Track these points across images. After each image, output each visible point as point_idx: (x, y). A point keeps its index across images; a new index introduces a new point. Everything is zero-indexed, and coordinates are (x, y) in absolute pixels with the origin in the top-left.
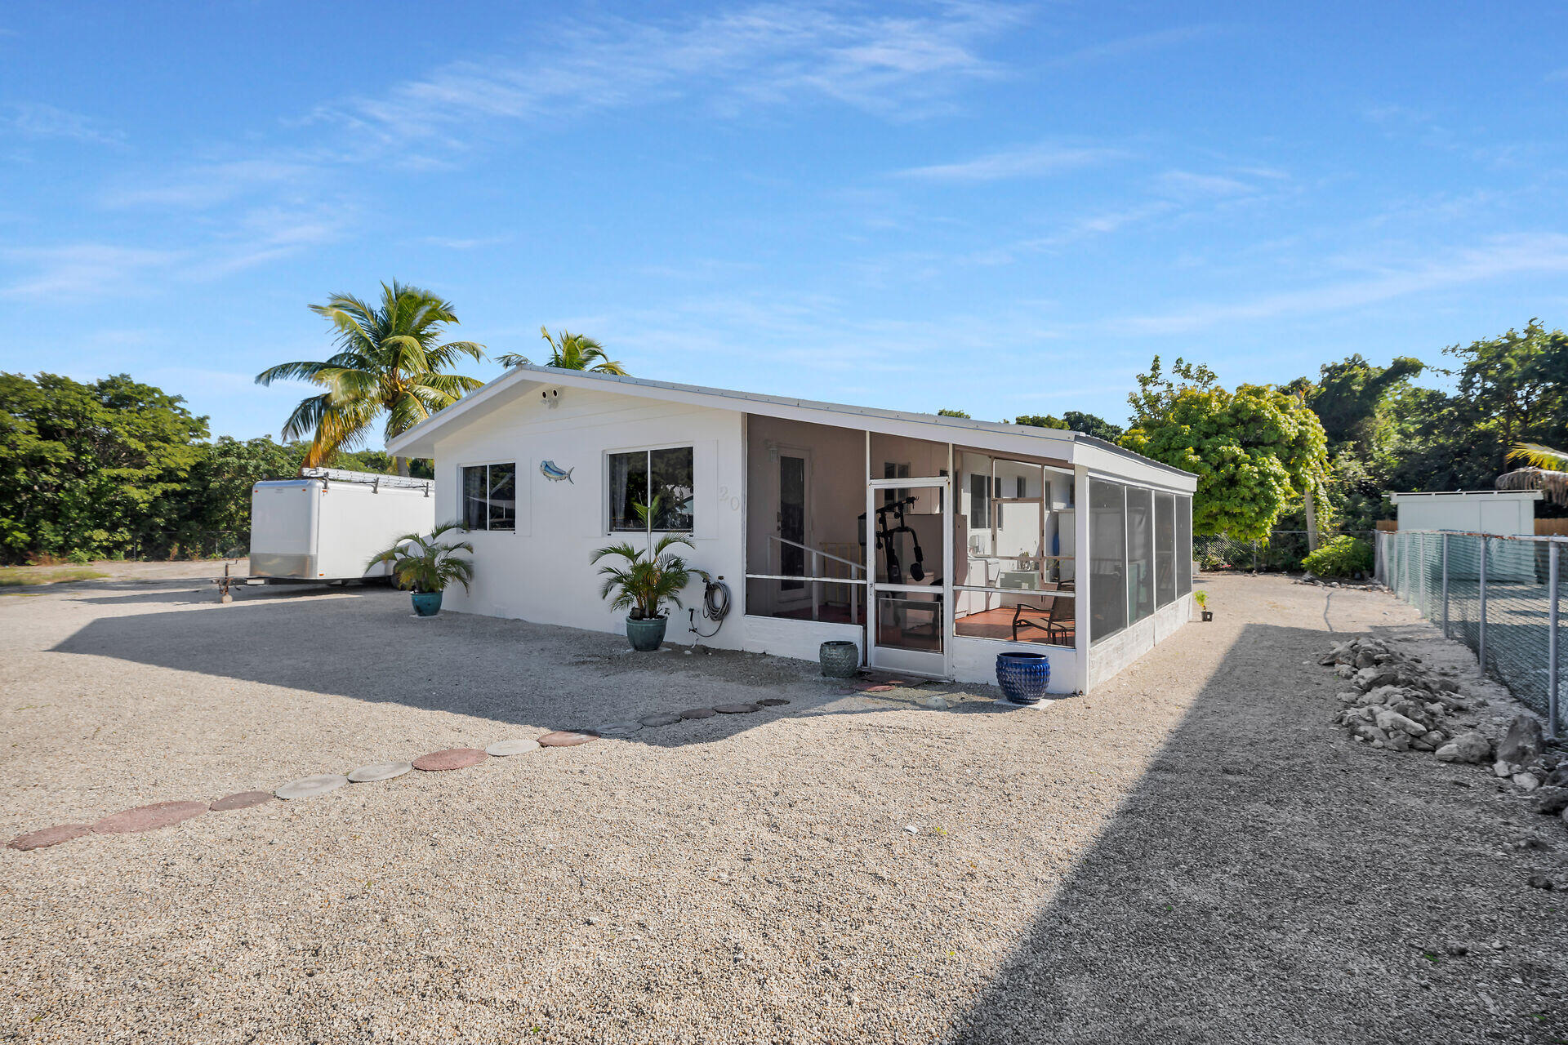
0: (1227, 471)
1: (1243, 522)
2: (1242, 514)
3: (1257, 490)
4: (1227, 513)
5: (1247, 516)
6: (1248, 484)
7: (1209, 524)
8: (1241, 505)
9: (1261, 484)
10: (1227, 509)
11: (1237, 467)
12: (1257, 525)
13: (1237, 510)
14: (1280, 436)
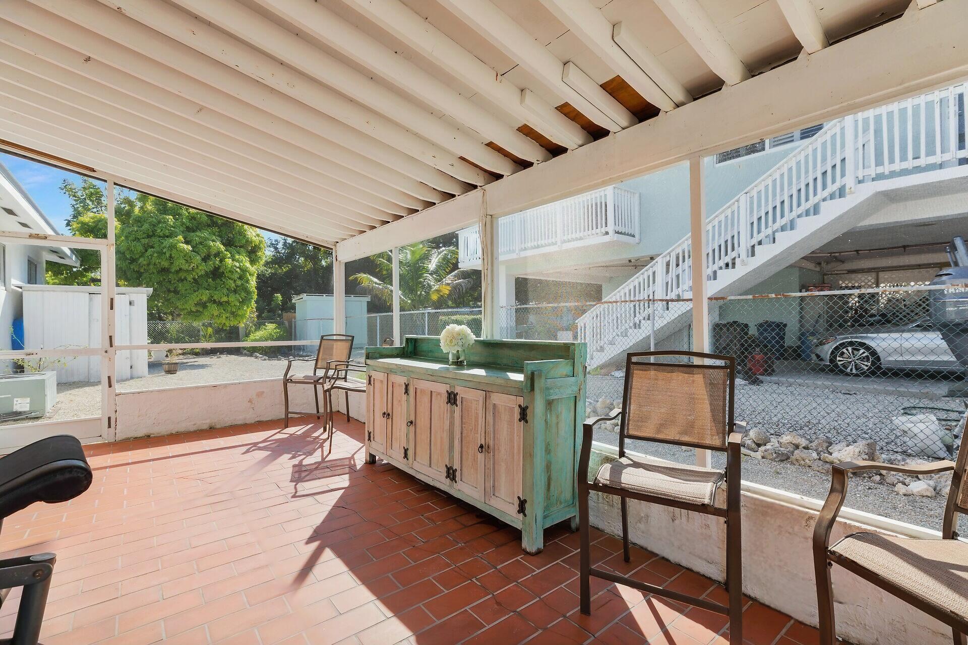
0: (214, 263)
1: (229, 310)
2: (228, 302)
3: (239, 282)
4: (215, 302)
5: (233, 304)
6: (233, 277)
7: (197, 311)
8: (228, 296)
9: (241, 278)
10: (215, 297)
11: (221, 261)
12: (240, 313)
13: (225, 299)
14: (247, 241)
